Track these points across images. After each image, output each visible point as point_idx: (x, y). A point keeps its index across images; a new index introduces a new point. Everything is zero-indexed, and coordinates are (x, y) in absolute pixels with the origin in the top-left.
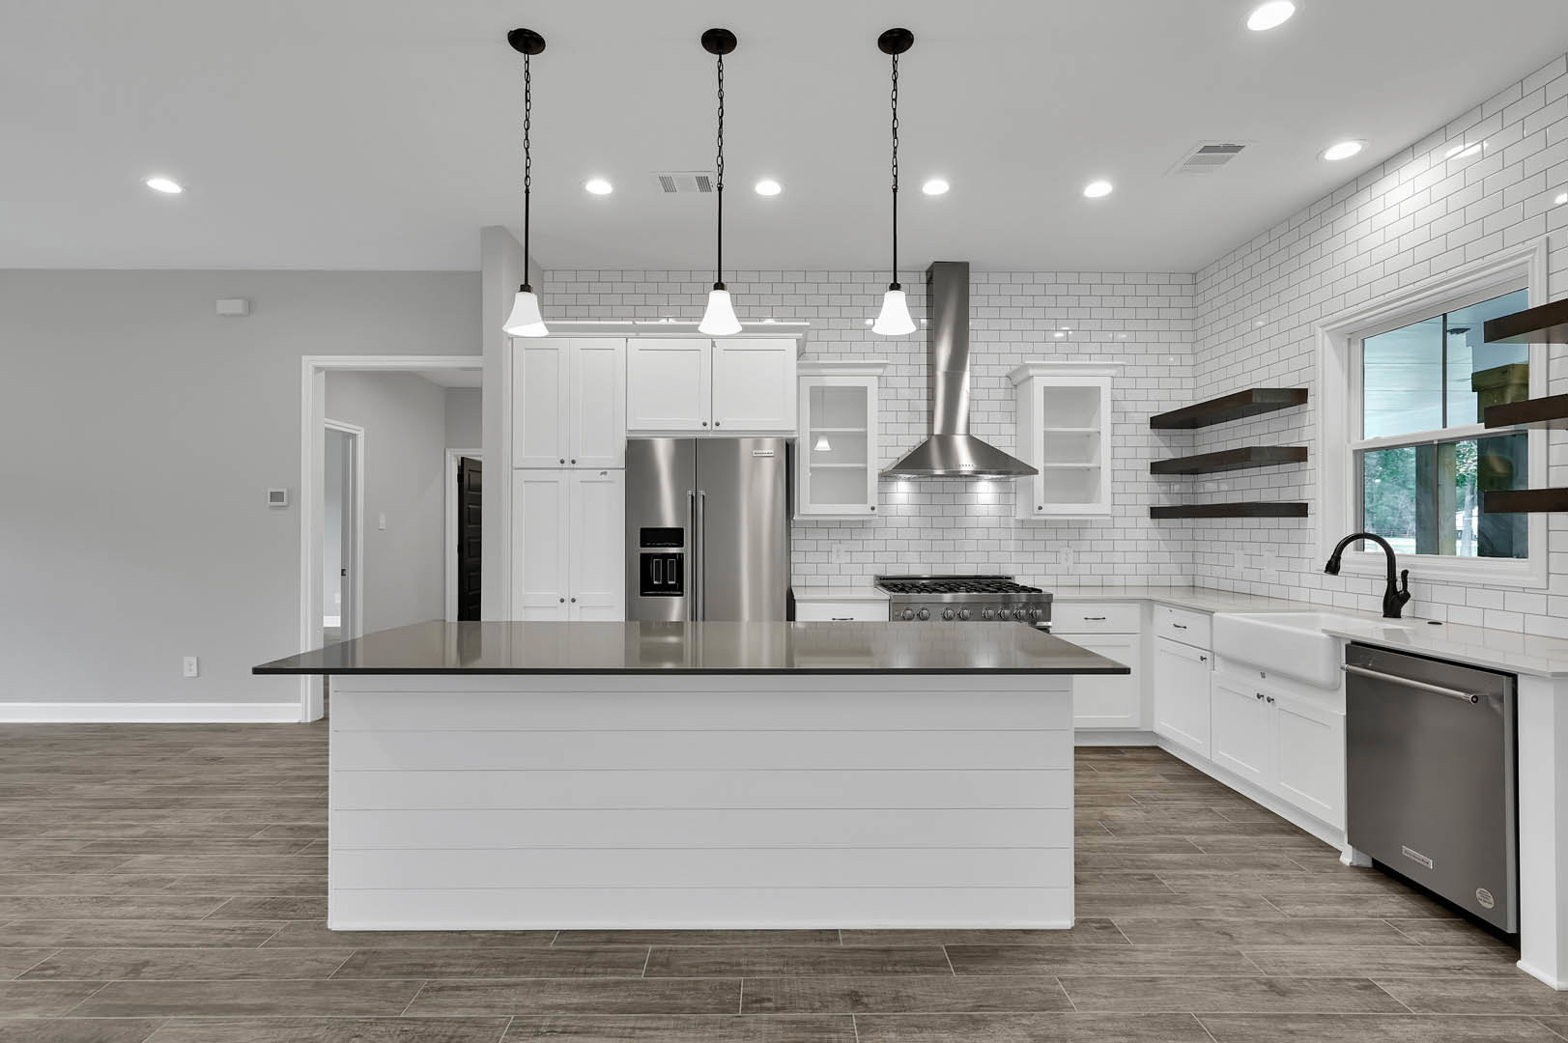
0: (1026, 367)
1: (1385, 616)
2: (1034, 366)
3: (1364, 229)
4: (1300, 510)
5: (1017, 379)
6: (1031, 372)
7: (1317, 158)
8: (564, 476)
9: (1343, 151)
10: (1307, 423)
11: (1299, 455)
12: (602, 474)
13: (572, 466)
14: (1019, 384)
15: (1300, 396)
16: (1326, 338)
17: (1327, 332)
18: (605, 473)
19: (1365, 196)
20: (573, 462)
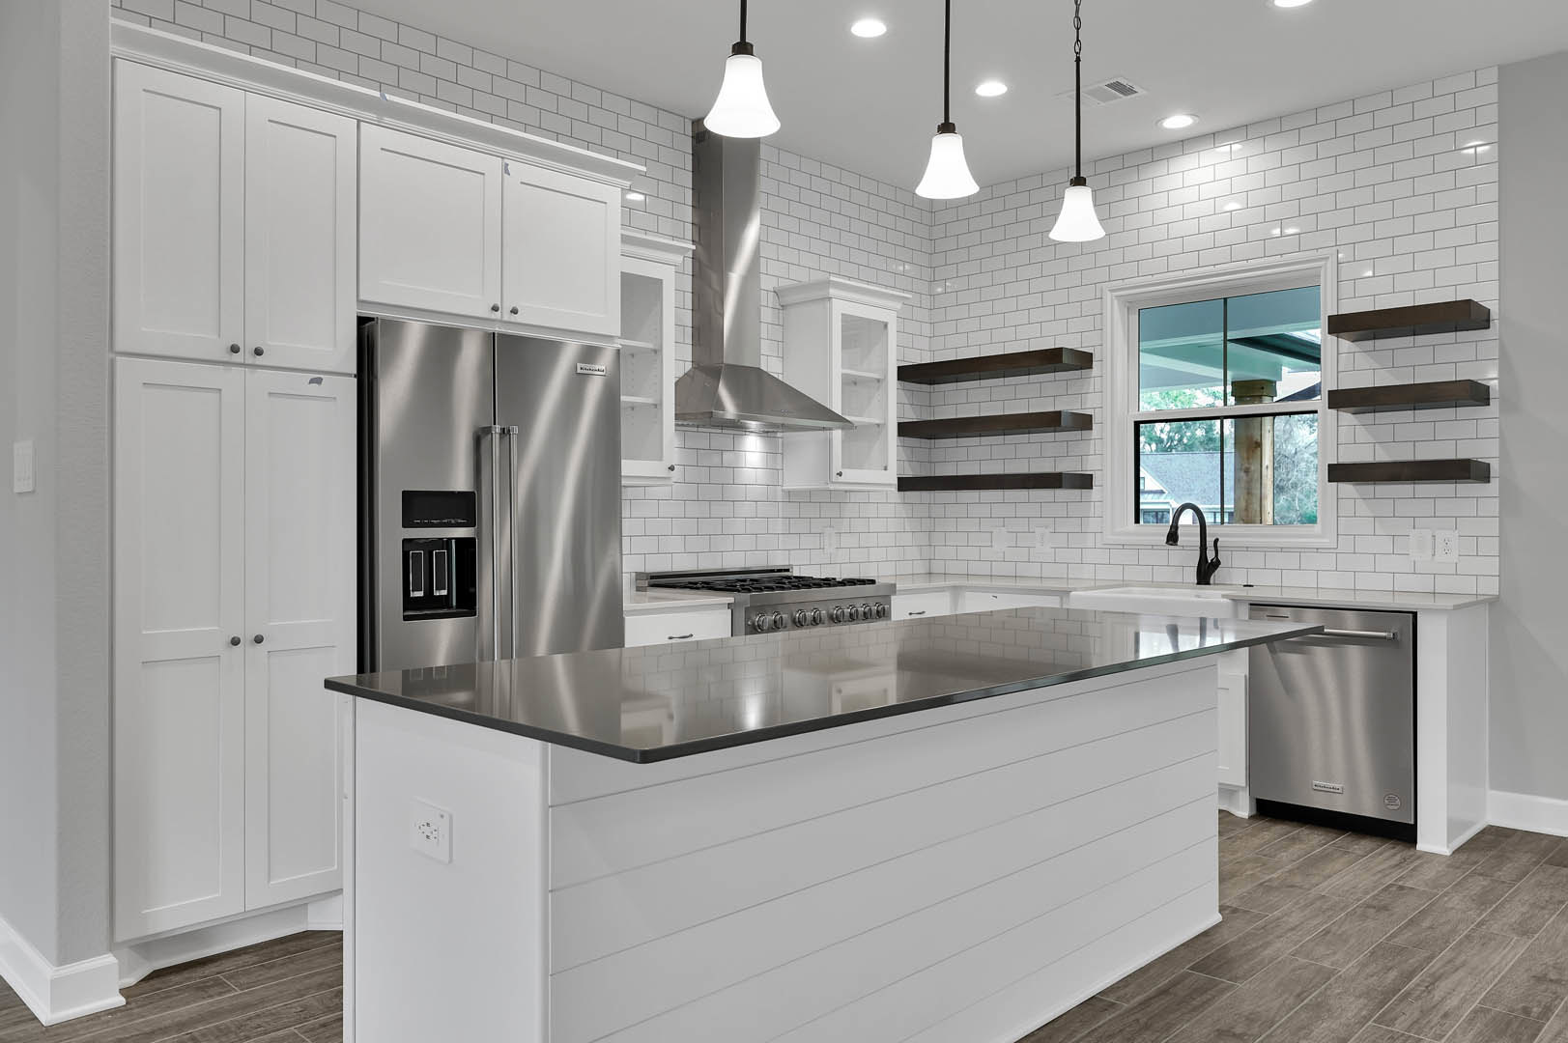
0: (828, 283)
1: (1198, 584)
2: (838, 285)
3: (1160, 200)
4: (1085, 482)
5: (788, 300)
6: (832, 292)
7: (1157, 123)
8: (231, 380)
9: (1178, 122)
10: (1091, 390)
11: (1084, 422)
12: (312, 381)
13: (251, 359)
14: (790, 305)
15: (1084, 360)
16: (1116, 302)
17: (1116, 296)
18: (318, 381)
19: (1161, 168)
20: (258, 352)
